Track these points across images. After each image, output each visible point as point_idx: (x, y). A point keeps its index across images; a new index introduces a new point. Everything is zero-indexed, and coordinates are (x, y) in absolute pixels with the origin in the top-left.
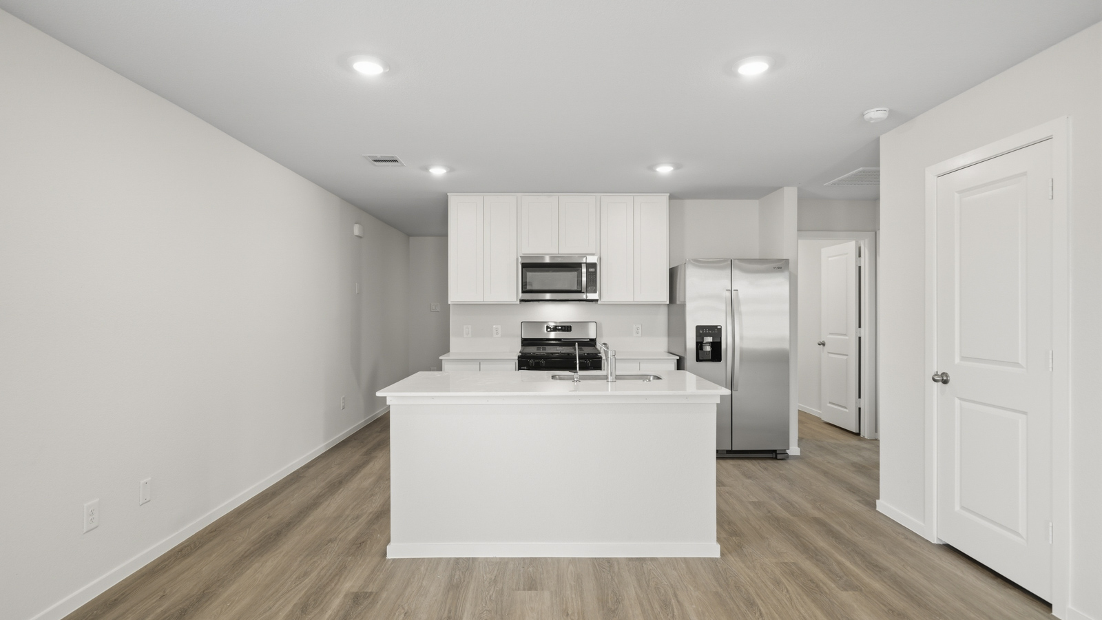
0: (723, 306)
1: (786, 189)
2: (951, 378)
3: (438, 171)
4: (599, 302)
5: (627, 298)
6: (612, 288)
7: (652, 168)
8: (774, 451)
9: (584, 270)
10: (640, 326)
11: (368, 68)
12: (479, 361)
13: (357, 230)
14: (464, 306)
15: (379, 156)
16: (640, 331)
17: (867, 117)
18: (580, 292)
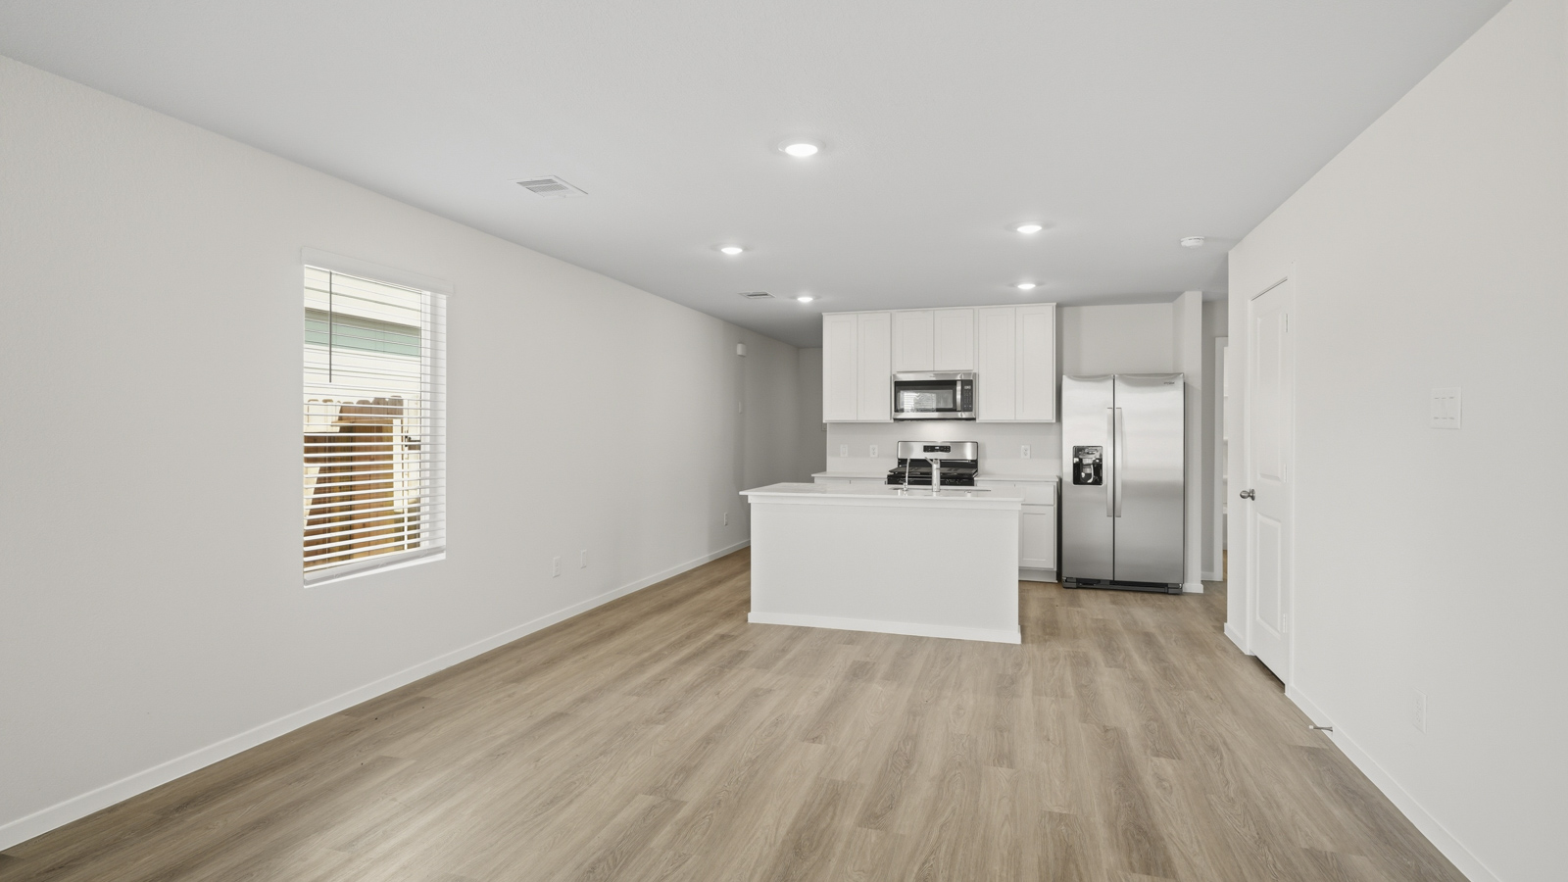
0: (1105, 425)
1: (1186, 293)
2: (1256, 495)
3: (805, 300)
4: (977, 421)
5: (1008, 416)
6: (988, 406)
7: (1013, 285)
8: (1165, 585)
9: (959, 388)
10: (1028, 447)
11: (732, 251)
12: (850, 479)
13: (740, 349)
14: (842, 425)
15: (751, 292)
16: (1029, 452)
17: (1183, 244)
18: (954, 410)
